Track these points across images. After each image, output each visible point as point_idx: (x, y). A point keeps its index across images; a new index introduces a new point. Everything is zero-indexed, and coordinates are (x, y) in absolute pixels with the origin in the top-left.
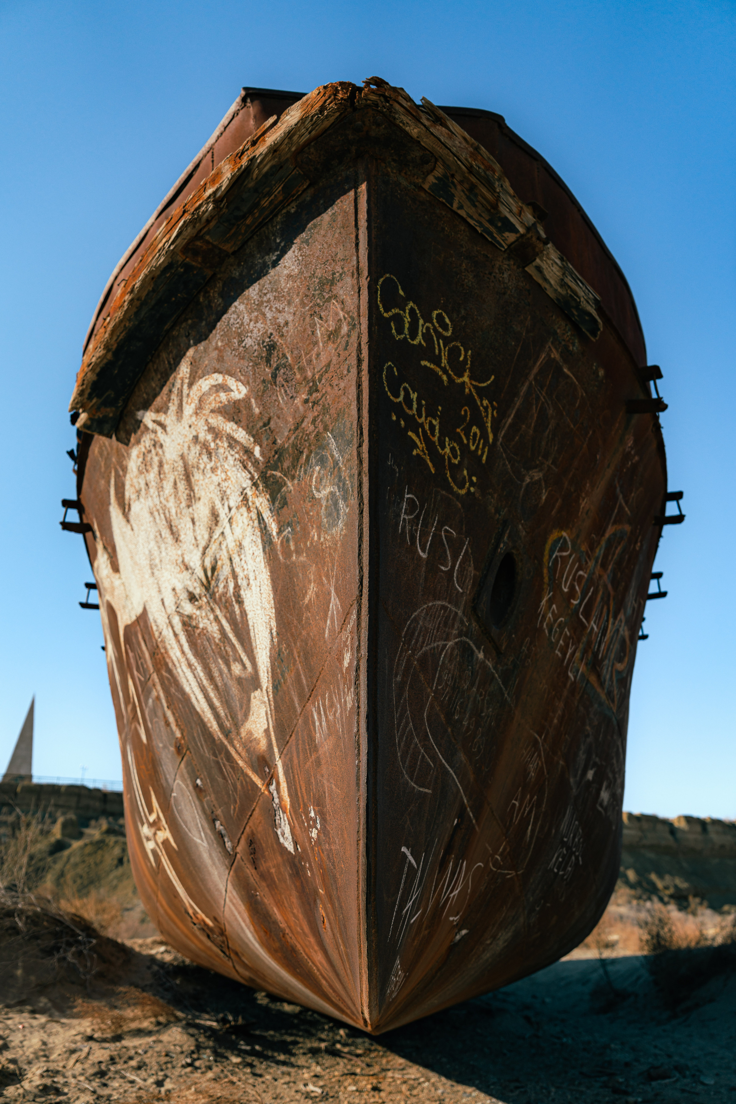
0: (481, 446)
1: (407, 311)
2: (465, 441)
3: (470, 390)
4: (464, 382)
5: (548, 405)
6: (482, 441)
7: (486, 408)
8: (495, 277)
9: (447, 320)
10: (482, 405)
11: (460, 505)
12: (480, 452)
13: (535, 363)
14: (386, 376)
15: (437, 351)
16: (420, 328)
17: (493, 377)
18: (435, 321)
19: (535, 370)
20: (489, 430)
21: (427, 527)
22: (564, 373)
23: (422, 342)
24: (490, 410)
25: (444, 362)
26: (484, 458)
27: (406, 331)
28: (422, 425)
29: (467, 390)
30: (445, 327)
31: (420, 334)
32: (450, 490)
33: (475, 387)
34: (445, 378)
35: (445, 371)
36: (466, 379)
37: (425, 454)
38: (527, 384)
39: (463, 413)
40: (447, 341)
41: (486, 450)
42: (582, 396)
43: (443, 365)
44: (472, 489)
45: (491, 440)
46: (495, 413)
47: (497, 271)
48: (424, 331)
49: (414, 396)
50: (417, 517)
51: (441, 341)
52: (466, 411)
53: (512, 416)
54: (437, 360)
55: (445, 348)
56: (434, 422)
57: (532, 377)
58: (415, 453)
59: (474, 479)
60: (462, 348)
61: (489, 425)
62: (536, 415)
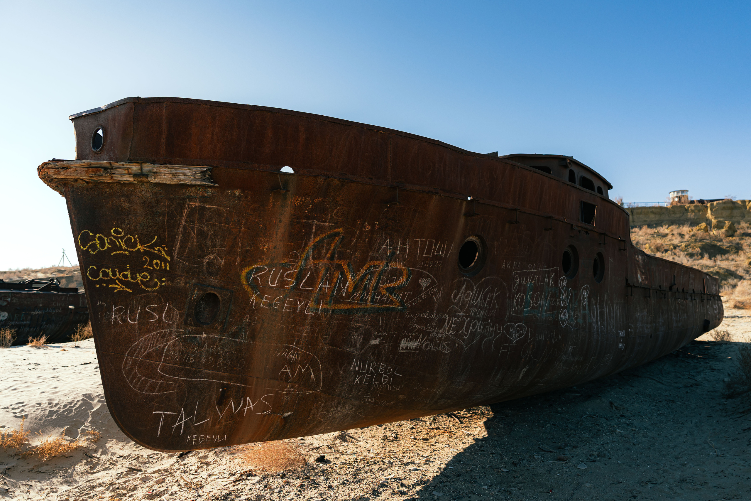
0: (163, 265)
1: (97, 239)
2: (151, 268)
3: (144, 249)
4: (139, 248)
5: (202, 227)
6: (163, 263)
7: (159, 250)
8: (138, 197)
9: (120, 230)
10: (156, 250)
11: (156, 294)
12: (164, 268)
13: (181, 216)
14: (89, 274)
15: (118, 245)
16: (106, 241)
17: (156, 237)
18: (113, 234)
19: (184, 218)
20: (166, 256)
21: (133, 312)
22: (207, 208)
23: (109, 246)
24: (162, 250)
25: (124, 247)
26: (168, 268)
27: (99, 247)
28: (118, 279)
29: (142, 251)
30: (120, 233)
31: (107, 244)
32: (148, 291)
33: (146, 247)
34: (127, 253)
35: (126, 250)
36: (139, 246)
37: (123, 288)
38: (182, 227)
39: (144, 260)
40: (122, 238)
41: (168, 264)
42: (226, 210)
43: (124, 249)
44: (163, 284)
45: (169, 260)
46: (165, 249)
47: (138, 193)
48: (109, 241)
49: (109, 271)
50: (126, 312)
51: (120, 240)
52: (145, 258)
53: (178, 244)
54: (120, 248)
55: (122, 241)
56: (126, 273)
57: (183, 222)
58: (116, 291)
59: (164, 279)
60: (132, 237)
61: (165, 255)
62: (195, 236)
